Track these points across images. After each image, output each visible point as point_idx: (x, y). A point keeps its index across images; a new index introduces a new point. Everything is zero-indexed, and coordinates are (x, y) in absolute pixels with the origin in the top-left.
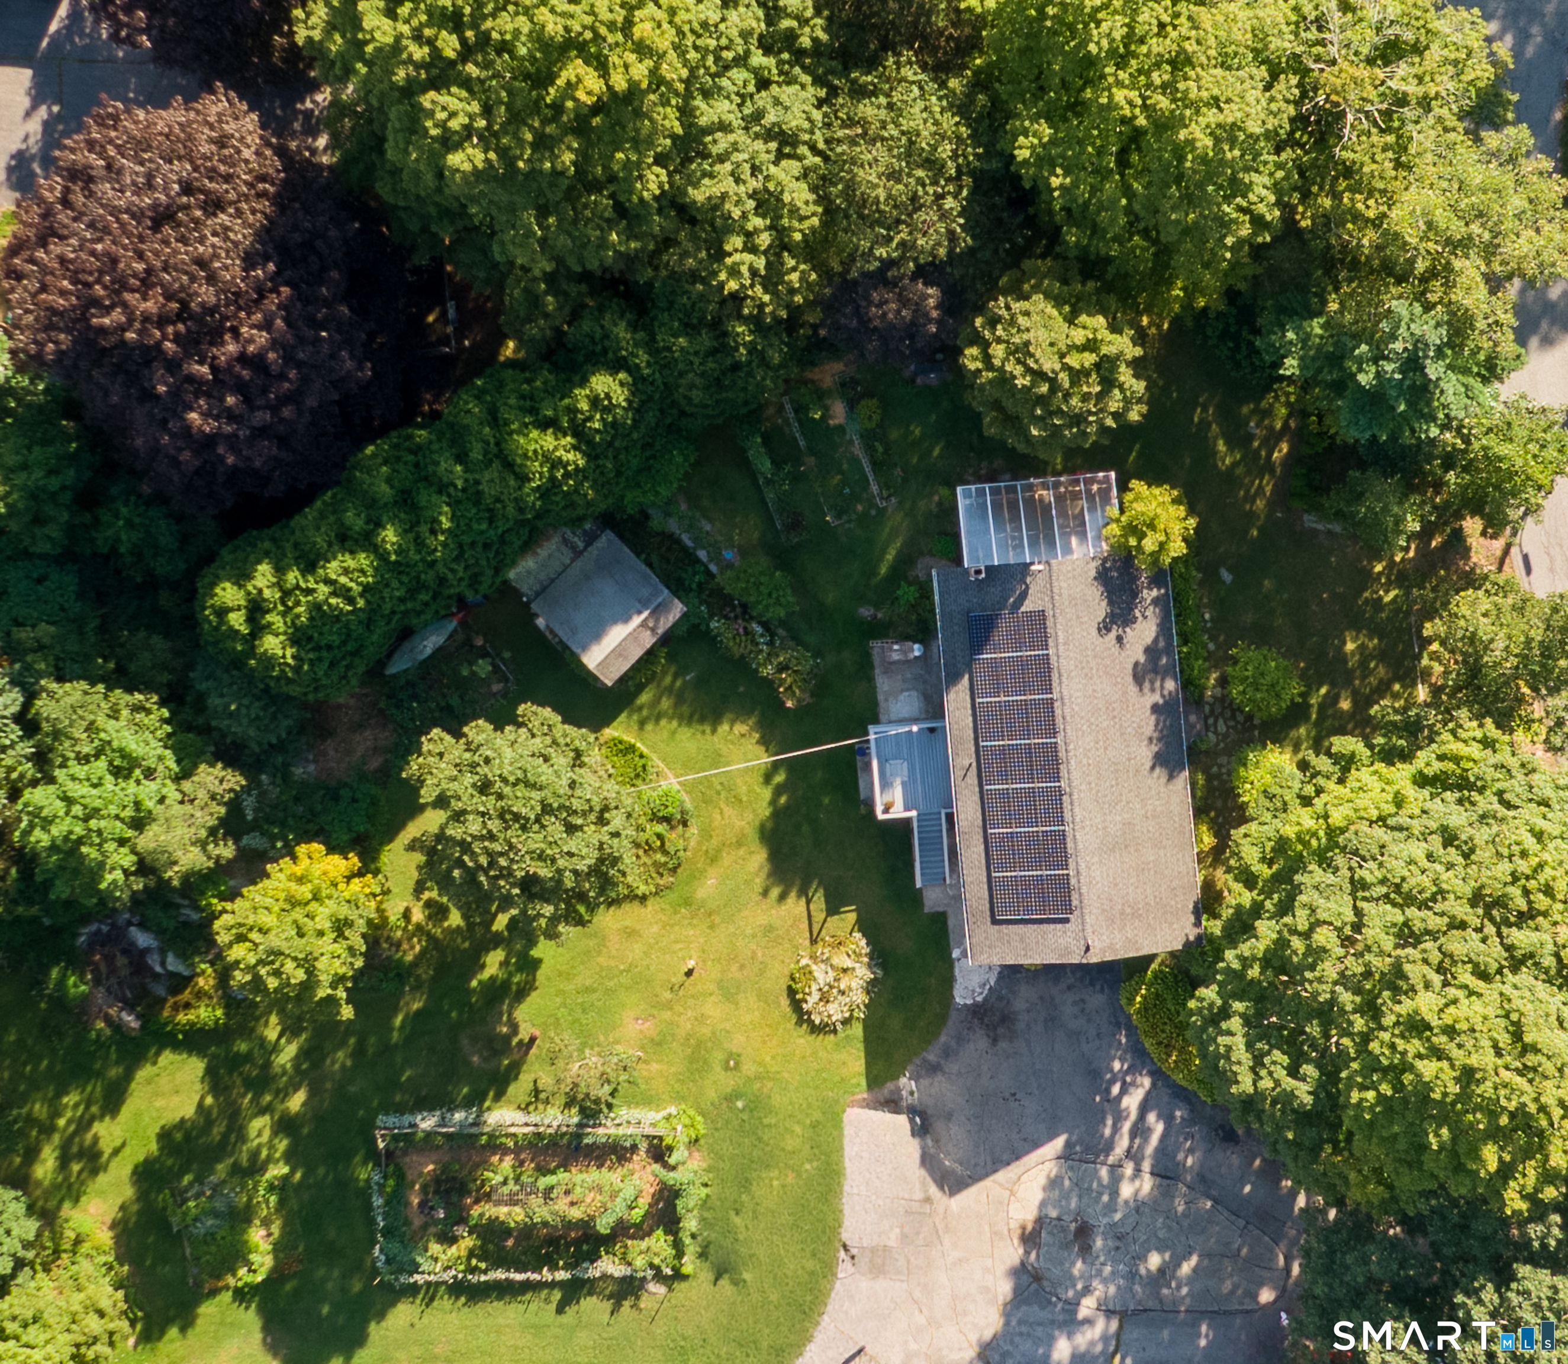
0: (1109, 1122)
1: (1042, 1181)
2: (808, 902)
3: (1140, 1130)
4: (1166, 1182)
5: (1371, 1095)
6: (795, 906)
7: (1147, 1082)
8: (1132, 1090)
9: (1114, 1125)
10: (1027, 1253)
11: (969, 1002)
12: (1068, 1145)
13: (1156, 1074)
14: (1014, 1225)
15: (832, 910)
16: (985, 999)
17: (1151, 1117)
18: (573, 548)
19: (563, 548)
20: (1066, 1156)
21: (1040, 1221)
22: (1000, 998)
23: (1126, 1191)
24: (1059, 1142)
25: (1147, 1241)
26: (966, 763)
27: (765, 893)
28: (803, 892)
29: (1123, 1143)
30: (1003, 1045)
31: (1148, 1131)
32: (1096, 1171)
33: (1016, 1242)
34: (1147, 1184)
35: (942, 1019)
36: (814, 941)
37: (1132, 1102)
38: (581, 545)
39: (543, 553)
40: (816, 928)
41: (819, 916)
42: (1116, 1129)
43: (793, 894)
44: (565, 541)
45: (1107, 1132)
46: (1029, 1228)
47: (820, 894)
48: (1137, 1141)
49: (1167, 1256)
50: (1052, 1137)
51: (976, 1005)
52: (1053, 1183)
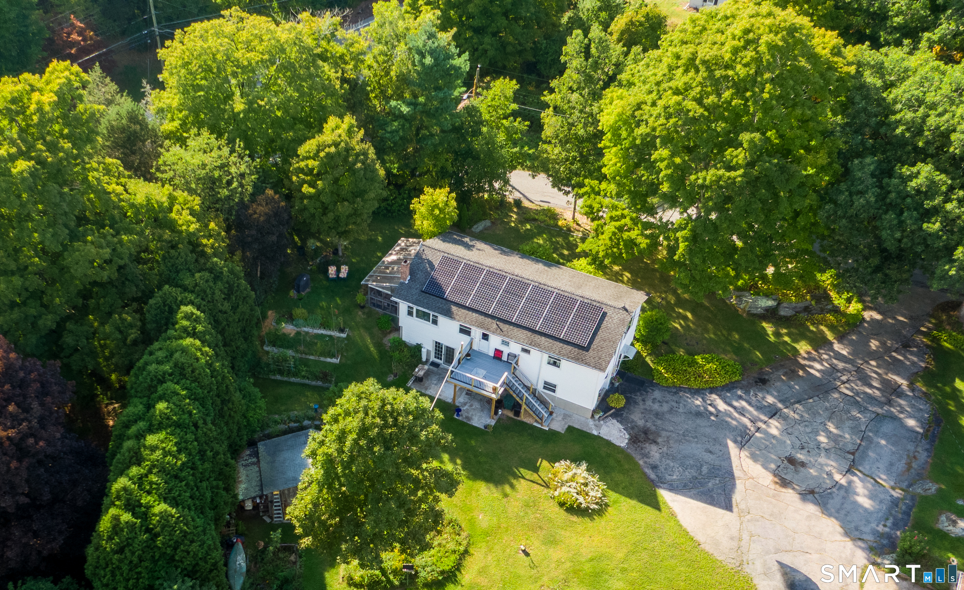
0: (729, 420)
1: (750, 462)
2: (523, 478)
3: (742, 411)
4: (777, 416)
5: (768, 87)
6: (522, 485)
7: (714, 396)
8: (715, 403)
9: (732, 419)
10: (794, 489)
11: (627, 441)
12: (735, 442)
13: (712, 390)
14: (773, 486)
15: (536, 470)
16: (630, 434)
17: (736, 404)
18: (253, 464)
19: (249, 468)
20: (741, 446)
21: (775, 475)
22: (632, 428)
23: (774, 431)
24: (731, 444)
25: (810, 438)
26: (495, 326)
27: (506, 495)
28: (516, 477)
29: (746, 421)
30: (660, 440)
31: (743, 408)
32: (756, 438)
33: (784, 490)
34: (774, 422)
35: (628, 457)
36: (547, 486)
37: (722, 406)
38: (255, 460)
39: (243, 478)
40: (540, 482)
41: (535, 477)
42: (735, 419)
43: (514, 482)
44: (246, 466)
45: (734, 423)
46: (776, 480)
47: (522, 470)
48: (747, 415)
49: (822, 433)
50: (726, 446)
51: (630, 440)
52: (754, 457)
